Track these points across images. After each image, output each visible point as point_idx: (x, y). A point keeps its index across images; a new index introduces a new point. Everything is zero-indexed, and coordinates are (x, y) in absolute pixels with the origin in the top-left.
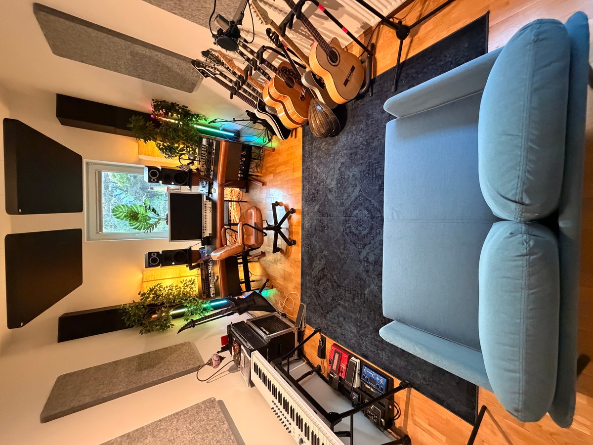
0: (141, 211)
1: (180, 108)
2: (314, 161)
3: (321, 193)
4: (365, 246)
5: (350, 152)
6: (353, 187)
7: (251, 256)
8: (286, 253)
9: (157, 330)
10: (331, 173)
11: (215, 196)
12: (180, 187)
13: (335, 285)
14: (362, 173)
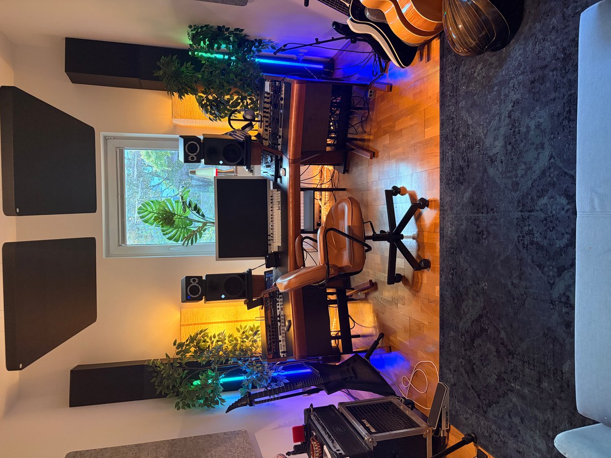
0: (178, 209)
1: (231, 33)
2: (462, 104)
3: (475, 165)
4: (563, 271)
5: (531, 77)
6: (536, 149)
7: (353, 289)
8: (413, 285)
9: (200, 405)
10: (494, 123)
11: (286, 180)
12: (236, 169)
13: (502, 349)
14: (555, 118)
